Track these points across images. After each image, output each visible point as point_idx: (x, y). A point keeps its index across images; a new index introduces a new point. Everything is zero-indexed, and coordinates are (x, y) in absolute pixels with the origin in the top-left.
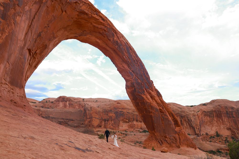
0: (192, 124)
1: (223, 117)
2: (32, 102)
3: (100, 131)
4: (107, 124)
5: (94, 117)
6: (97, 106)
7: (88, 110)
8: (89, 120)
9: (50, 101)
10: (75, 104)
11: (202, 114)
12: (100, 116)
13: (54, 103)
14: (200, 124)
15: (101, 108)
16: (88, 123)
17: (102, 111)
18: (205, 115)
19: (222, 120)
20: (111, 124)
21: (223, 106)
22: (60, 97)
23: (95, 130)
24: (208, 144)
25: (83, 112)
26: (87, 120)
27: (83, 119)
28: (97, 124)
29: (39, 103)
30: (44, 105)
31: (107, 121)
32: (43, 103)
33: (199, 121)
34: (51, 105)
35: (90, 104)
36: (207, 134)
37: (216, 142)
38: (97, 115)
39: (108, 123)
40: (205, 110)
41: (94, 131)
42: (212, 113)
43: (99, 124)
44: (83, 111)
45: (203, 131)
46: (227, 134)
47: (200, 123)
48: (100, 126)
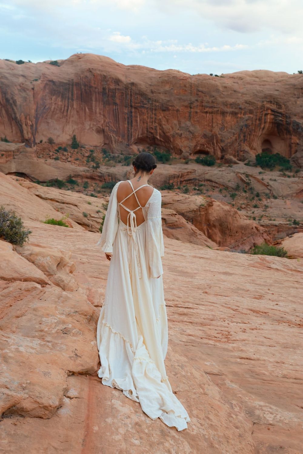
0: (15, 114)
1: (94, 103)
11: (45, 87)
14: (37, 115)
18: (53, 92)
19: (91, 109)
21: (99, 73)
24: (50, 165)
33: (34, 107)
36: (51, 141)
37: (69, 159)
40: (55, 79)
42: (71, 89)
45: (43, 134)
46: (95, 143)
47: (36, 111)
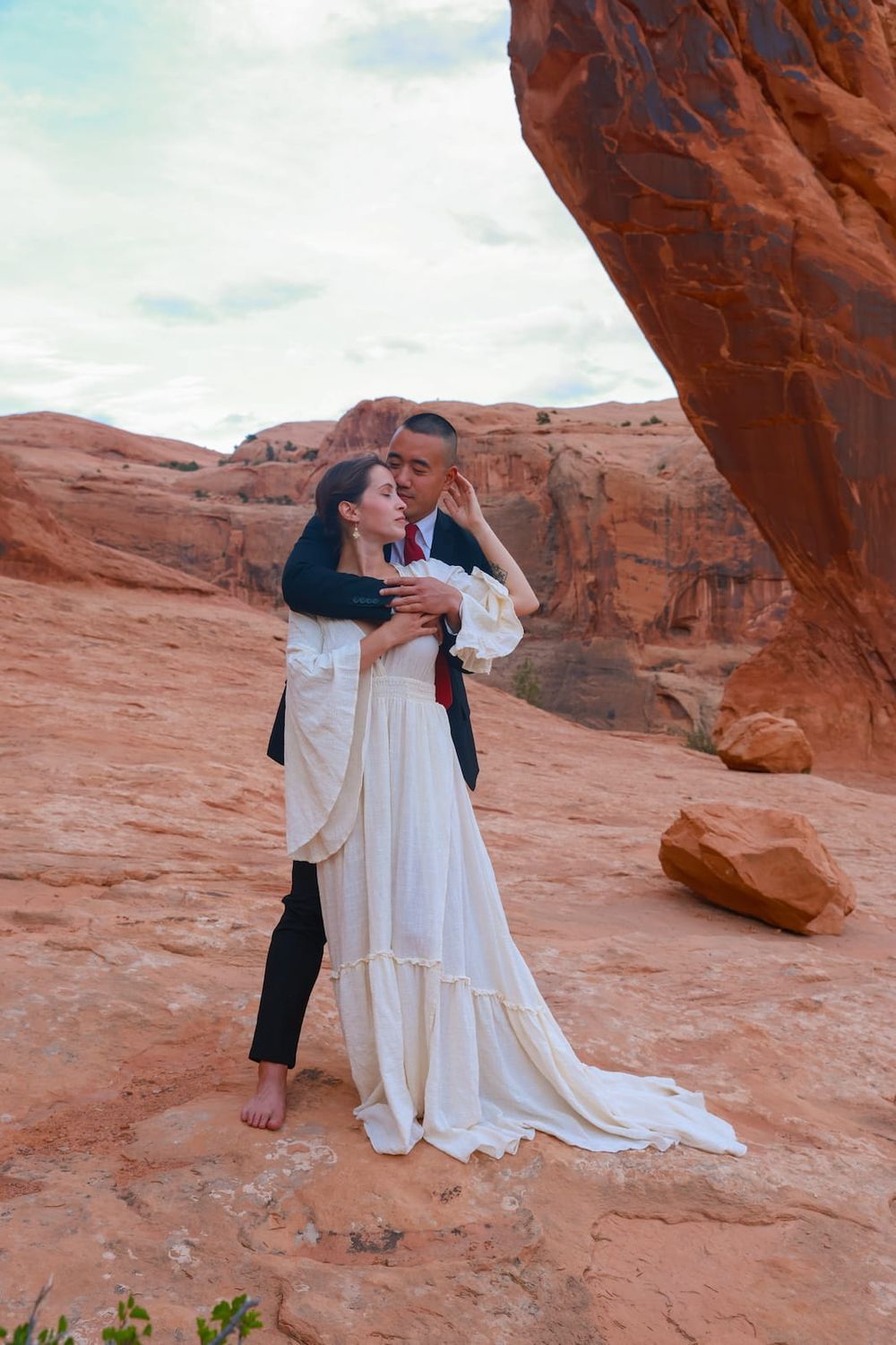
2: (174, 465)
3: (677, 666)
4: (741, 604)
5: (628, 550)
6: (656, 460)
7: (581, 496)
8: (591, 578)
9: (295, 443)
10: (476, 453)
12: (674, 545)
13: (323, 456)
15: (683, 473)
16: (580, 599)
17: (689, 502)
20: (769, 609)
22: (363, 410)
23: (638, 656)
25: (544, 517)
26: (578, 575)
27: (549, 574)
28: (655, 607)
29: (221, 463)
30: (252, 480)
31: (741, 581)
32: (247, 462)
34: (305, 476)
35: (591, 445)
38: (652, 535)
39: (747, 600)
41: (632, 666)
43: (667, 608)
44: (542, 511)
48: (682, 627)
